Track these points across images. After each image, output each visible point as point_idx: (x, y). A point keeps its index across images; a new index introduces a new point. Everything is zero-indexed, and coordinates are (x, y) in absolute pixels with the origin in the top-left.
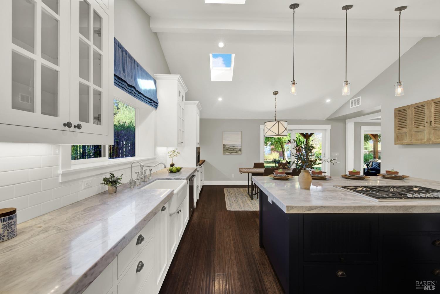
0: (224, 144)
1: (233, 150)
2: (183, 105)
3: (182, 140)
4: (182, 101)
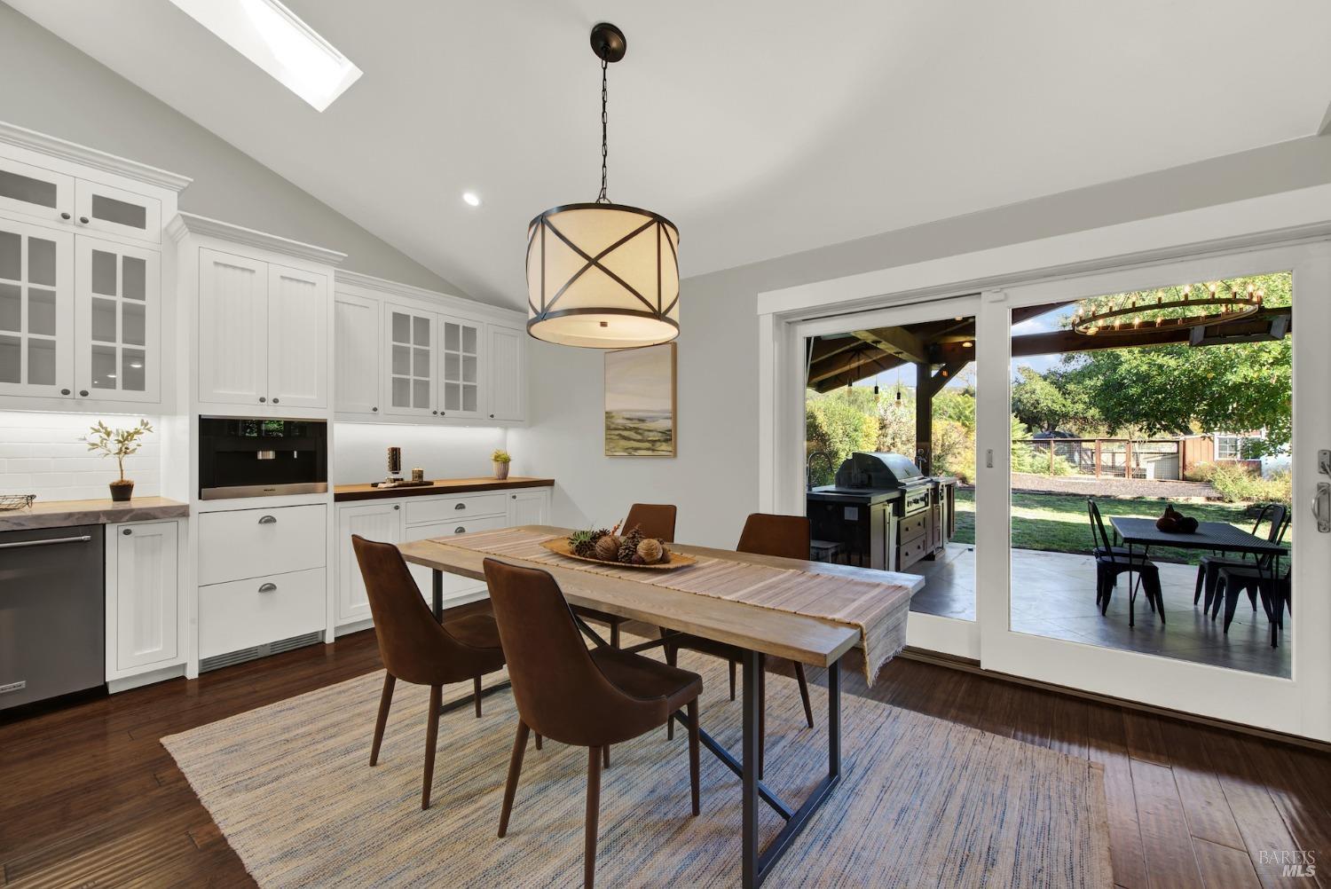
0: (607, 413)
1: (639, 437)
2: (120, 240)
3: (85, 382)
4: (93, 221)
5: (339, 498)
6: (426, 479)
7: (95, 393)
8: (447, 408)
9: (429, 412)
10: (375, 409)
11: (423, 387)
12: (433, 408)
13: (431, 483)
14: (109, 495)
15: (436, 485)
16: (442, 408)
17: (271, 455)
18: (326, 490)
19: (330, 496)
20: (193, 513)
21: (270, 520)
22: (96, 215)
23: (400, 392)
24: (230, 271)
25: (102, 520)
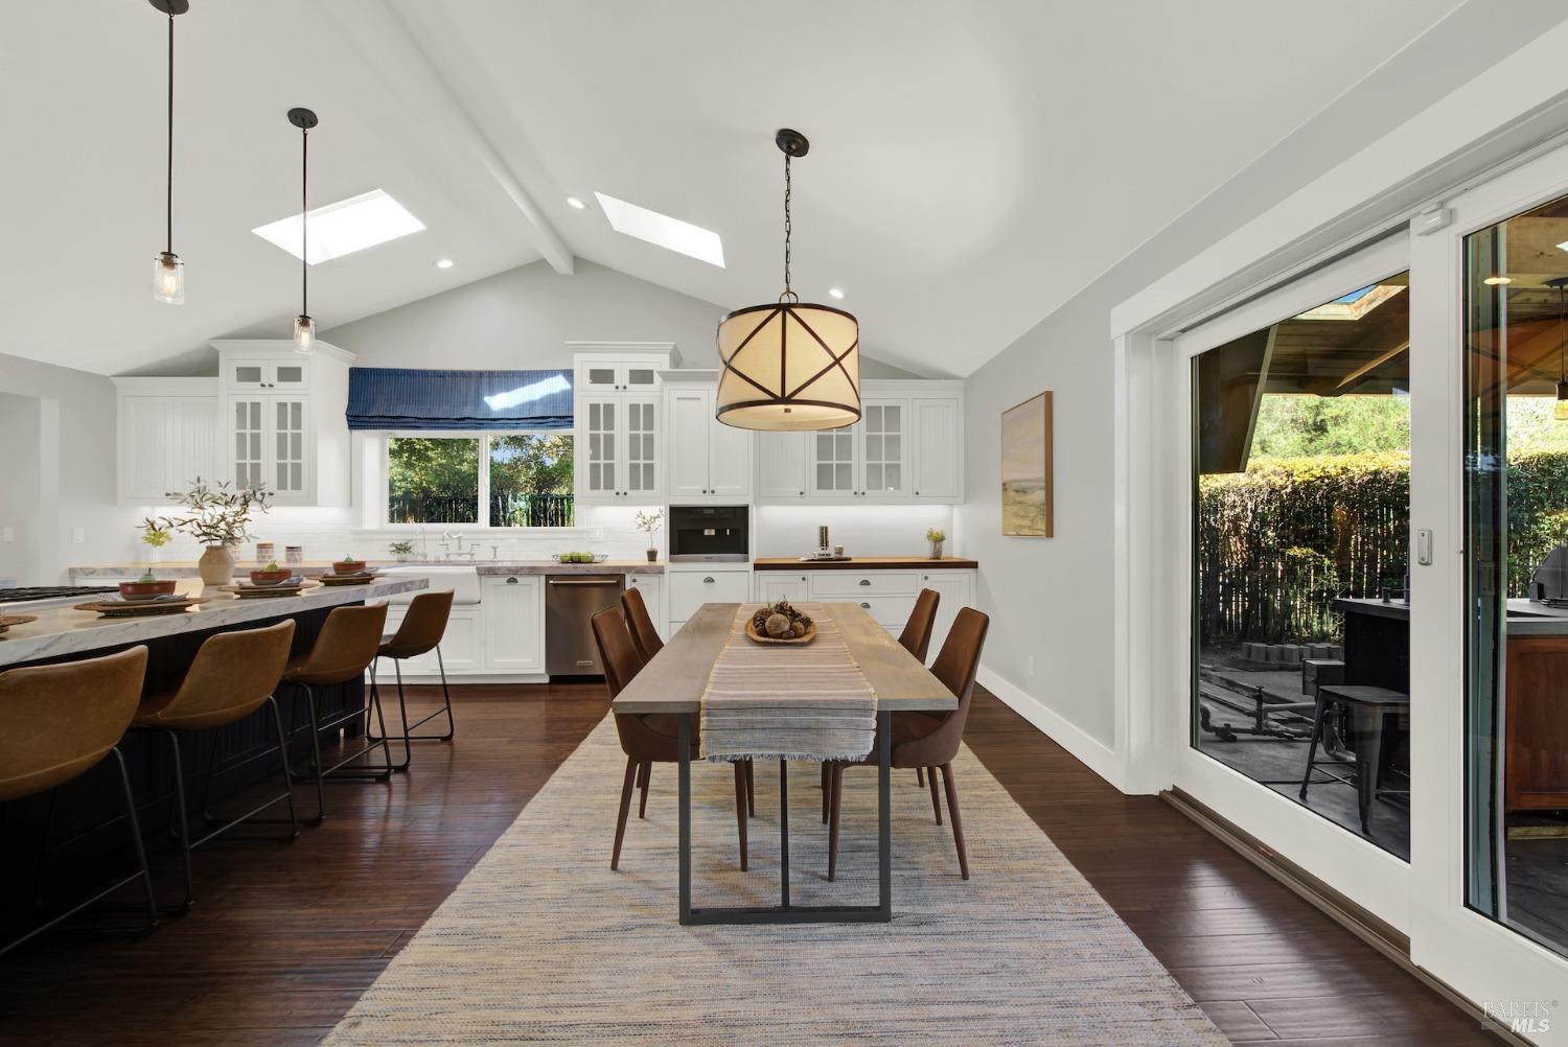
0: (1003, 483)
1: (1023, 513)
2: (641, 394)
3: (626, 488)
4: (630, 386)
5: (758, 567)
6: (845, 555)
7: (631, 493)
8: (868, 488)
9: (850, 493)
10: (802, 493)
11: (845, 469)
12: (855, 489)
13: (850, 559)
14: (646, 557)
15: (853, 561)
16: (864, 488)
17: (713, 532)
18: (747, 560)
19: (750, 566)
20: (667, 572)
21: (710, 580)
22: (632, 382)
23: (824, 477)
24: (687, 402)
25: (623, 572)
